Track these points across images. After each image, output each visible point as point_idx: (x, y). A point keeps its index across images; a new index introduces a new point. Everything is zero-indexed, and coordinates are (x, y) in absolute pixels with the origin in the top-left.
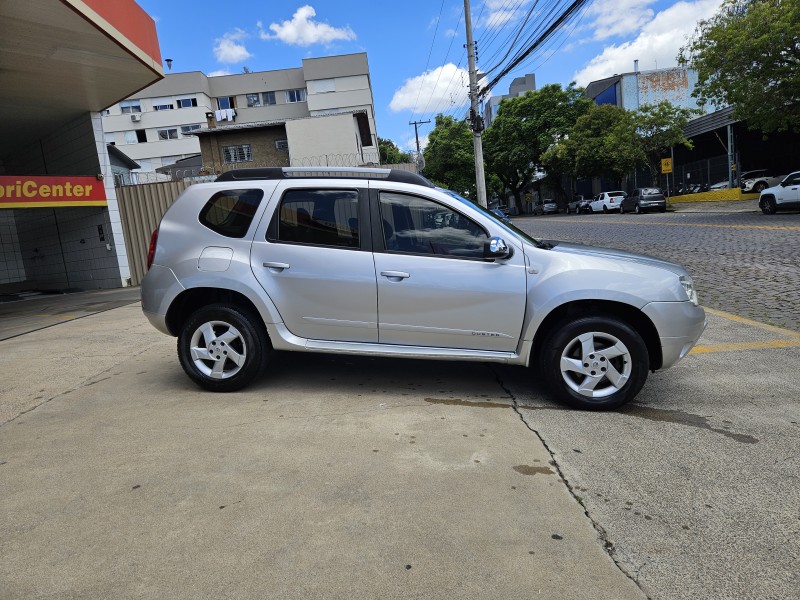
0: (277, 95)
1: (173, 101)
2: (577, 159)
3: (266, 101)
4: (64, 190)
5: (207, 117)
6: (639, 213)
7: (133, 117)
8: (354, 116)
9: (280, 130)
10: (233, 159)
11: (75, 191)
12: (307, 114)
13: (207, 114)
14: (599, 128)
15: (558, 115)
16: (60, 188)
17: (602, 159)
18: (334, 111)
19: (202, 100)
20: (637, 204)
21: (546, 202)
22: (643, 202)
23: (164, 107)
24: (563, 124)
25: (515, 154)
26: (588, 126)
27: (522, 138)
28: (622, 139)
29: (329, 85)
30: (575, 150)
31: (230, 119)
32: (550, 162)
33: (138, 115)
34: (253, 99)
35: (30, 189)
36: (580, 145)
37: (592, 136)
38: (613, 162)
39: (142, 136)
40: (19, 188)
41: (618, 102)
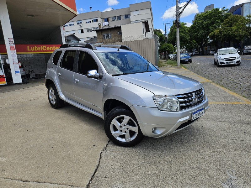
0: (121, 17)
1: (91, 20)
2: (222, 35)
3: (118, 19)
4: (53, 48)
5: (99, 25)
6: (243, 55)
7: (80, 26)
8: (143, 22)
9: (119, 28)
10: (106, 38)
11: (56, 49)
12: (130, 22)
13: (99, 24)
14: (232, 24)
15: (217, 19)
16: (52, 48)
17: (232, 35)
18: (138, 21)
19: (99, 20)
20: (243, 52)
21: (211, 51)
22: (245, 51)
23: (89, 22)
24: (219, 22)
25: (201, 33)
26: (228, 23)
27: (204, 28)
28: (239, 28)
29: (137, 13)
30: (222, 32)
31: (107, 25)
32: (212, 36)
33: (81, 25)
34: (114, 19)
35: (44, 48)
36: (224, 30)
37: (229, 27)
38: (236, 36)
39: (82, 31)
40: (41, 48)
41: (242, 13)
